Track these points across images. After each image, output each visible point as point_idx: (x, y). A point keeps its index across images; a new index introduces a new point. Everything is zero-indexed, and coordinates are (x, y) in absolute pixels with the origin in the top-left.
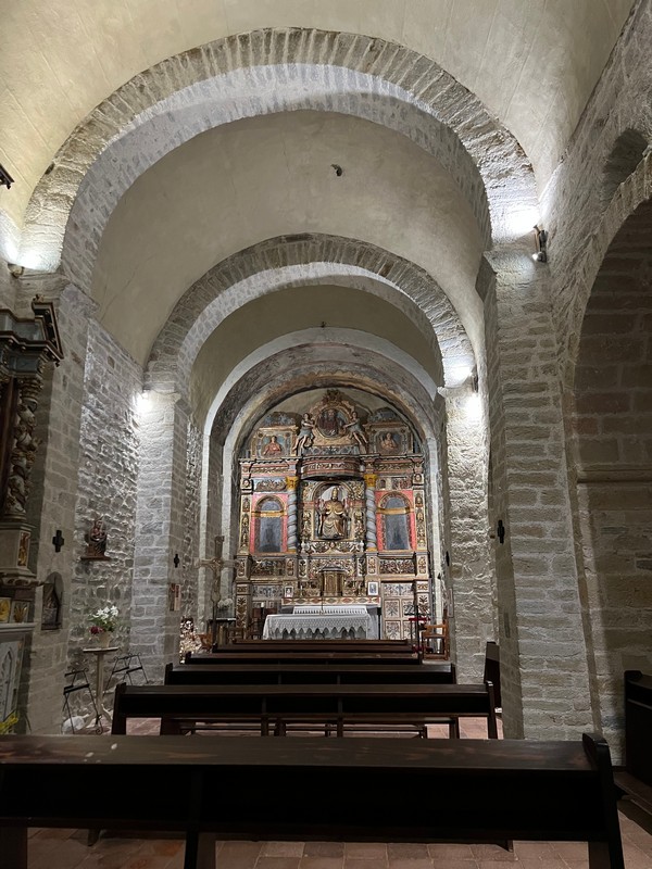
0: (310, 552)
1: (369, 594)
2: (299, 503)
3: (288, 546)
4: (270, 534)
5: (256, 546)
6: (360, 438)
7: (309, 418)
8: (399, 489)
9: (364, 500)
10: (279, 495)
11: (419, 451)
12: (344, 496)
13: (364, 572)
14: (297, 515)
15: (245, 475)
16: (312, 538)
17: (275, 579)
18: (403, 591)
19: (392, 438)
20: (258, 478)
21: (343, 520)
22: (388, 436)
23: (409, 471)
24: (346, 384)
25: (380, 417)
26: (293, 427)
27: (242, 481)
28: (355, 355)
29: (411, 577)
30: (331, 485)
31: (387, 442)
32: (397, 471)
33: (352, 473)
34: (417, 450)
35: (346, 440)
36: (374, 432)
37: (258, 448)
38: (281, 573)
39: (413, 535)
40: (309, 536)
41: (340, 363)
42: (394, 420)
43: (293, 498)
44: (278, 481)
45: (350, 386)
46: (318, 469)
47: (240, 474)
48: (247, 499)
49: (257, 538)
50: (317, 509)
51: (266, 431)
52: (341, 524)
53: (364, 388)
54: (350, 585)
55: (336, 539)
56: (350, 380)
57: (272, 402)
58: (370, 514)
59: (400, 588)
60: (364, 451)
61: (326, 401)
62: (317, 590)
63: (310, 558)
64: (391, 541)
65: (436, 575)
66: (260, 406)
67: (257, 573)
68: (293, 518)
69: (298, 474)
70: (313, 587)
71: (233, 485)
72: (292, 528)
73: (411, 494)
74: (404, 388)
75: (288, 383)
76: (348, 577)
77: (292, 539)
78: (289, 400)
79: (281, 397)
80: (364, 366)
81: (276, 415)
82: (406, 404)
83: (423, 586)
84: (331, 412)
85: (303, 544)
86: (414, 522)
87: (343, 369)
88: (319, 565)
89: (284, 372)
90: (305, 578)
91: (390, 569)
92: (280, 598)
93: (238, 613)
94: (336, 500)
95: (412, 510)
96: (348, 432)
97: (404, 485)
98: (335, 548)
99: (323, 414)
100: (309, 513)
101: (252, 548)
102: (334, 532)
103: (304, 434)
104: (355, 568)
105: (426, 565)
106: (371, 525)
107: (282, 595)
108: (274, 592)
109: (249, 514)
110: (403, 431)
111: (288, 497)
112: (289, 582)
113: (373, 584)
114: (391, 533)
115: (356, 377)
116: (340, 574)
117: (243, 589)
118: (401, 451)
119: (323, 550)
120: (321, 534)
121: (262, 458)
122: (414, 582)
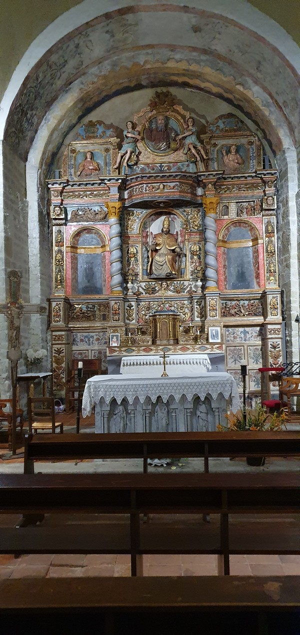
0: (137, 294)
1: (211, 340)
2: (123, 236)
3: (111, 287)
4: (90, 274)
5: (75, 288)
6: (198, 152)
7: (134, 128)
8: (245, 217)
9: (202, 231)
10: (99, 226)
11: (271, 167)
12: (177, 227)
13: (203, 315)
14: (121, 249)
15: (56, 200)
16: (140, 278)
17: (98, 324)
18: (248, 336)
19: (237, 151)
20: (72, 205)
21: (177, 255)
22: (233, 149)
23: (259, 193)
24: (180, 80)
25: (222, 126)
26: (114, 140)
27: (52, 208)
29: (260, 320)
30: (159, 214)
31: (231, 157)
32: (243, 193)
33: (188, 197)
34: (266, 164)
35: (180, 155)
36: (215, 145)
37: (70, 167)
38: (105, 318)
39: (261, 271)
40: (137, 275)
41: (173, 48)
42: (239, 129)
43: (116, 229)
44: (97, 208)
45: (185, 85)
46: (144, 192)
47: (49, 203)
48: (59, 232)
49: (75, 279)
50: (145, 244)
51: (80, 145)
52: (174, 261)
53: (203, 85)
54: (187, 331)
55: (169, 278)
56: (187, 73)
57: (87, 106)
58: (210, 247)
59: (245, 333)
61: (154, 105)
62: (149, 338)
63: (138, 301)
64: (233, 280)
65: (294, 318)
66: (70, 110)
67: (77, 319)
68: (116, 254)
69: (121, 199)
70: (144, 333)
71: (40, 213)
72: (117, 266)
73: (260, 222)
74: (256, 82)
75: (105, 77)
76: (183, 321)
77: (117, 279)
78: (107, 105)
79: (96, 99)
80: (205, 52)
81: (91, 124)
82: (258, 103)
83: (275, 330)
84: (161, 120)
85: (130, 285)
86: (262, 256)
87: (178, 56)
88: (149, 308)
89: (99, 62)
90: (133, 324)
91: (233, 311)
92: (104, 347)
93: (54, 365)
94: (168, 232)
95: (260, 241)
96: (182, 146)
97: (252, 211)
98: (167, 289)
99: (151, 122)
100: (136, 248)
101: (69, 290)
102: (165, 270)
103: (127, 148)
104: (192, 310)
105: (279, 306)
106: (211, 260)
107: (107, 343)
108: (98, 339)
109: (64, 249)
110: (251, 143)
111: (110, 229)
112: (115, 329)
113: (214, 331)
114: (234, 270)
115: (194, 67)
116: (175, 318)
117: (59, 338)
118: (248, 168)
119: (154, 291)
120: (151, 273)
121: (76, 179)
122: (263, 326)
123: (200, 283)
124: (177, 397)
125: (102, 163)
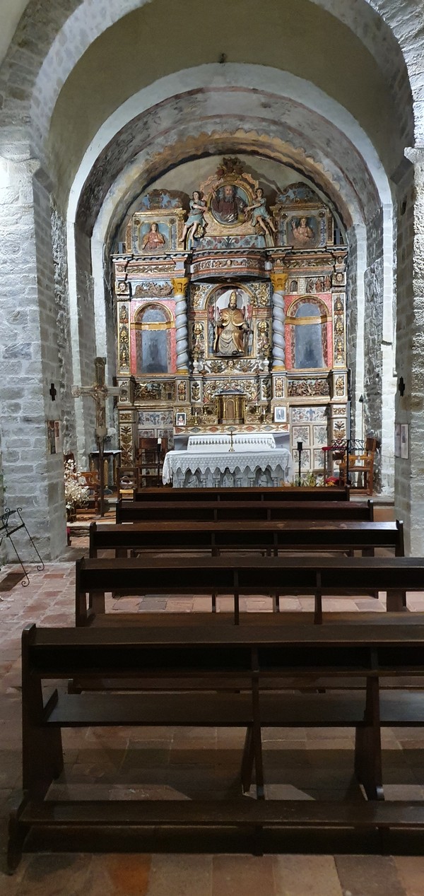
0: (203, 372)
1: (276, 420)
2: (189, 312)
3: (177, 366)
4: (154, 351)
5: (139, 366)
6: (267, 224)
7: (200, 198)
8: (314, 293)
9: (270, 307)
10: (165, 303)
11: (342, 242)
12: (245, 302)
13: (270, 395)
14: (187, 327)
15: (120, 275)
16: (206, 356)
17: (163, 403)
18: (314, 416)
19: (307, 224)
20: (137, 280)
21: (244, 332)
22: (303, 221)
23: (328, 268)
24: (249, 148)
25: (292, 196)
26: (180, 211)
27: (116, 283)
28: (265, 106)
29: (326, 399)
30: (228, 288)
31: (301, 230)
32: (313, 268)
33: (256, 273)
34: (339, 240)
35: (248, 228)
36: (285, 217)
37: (135, 239)
38: (170, 397)
39: (329, 350)
40: (202, 353)
41: (242, 118)
42: (310, 200)
43: (182, 306)
44: (162, 283)
45: (254, 153)
46: (212, 267)
47: (113, 275)
48: (124, 307)
49: (139, 357)
50: (211, 320)
51: (143, 216)
52: (241, 338)
53: (273, 155)
54: (253, 410)
55: (235, 356)
56: (255, 143)
57: (152, 176)
58: (278, 325)
59: (312, 412)
60: (270, 241)
61: (221, 173)
62: (215, 418)
63: (204, 379)
64: (301, 358)
65: (358, 398)
66: (135, 182)
67: (142, 398)
68: (182, 332)
69: (188, 274)
70: (209, 413)
71: (106, 289)
72: (182, 344)
73: (329, 298)
74: (327, 155)
75: (172, 148)
76: (250, 401)
77: (183, 357)
78: (172, 173)
79: (162, 169)
80: (275, 123)
81: (156, 194)
82: (329, 176)
83: (340, 411)
84: (228, 191)
85: (195, 363)
86: (331, 334)
87: (247, 126)
88: (214, 387)
89: (166, 131)
90: (199, 403)
91: (299, 391)
92: (171, 426)
93: (122, 443)
94: (235, 308)
95: (329, 319)
96: (250, 217)
97: (322, 286)
98: (233, 367)
99: (218, 192)
100: (202, 325)
101: (134, 368)
102: (232, 348)
103: (194, 220)
104: (259, 389)
105: (345, 386)
106: (278, 339)
107: (173, 422)
108: (163, 419)
109: (128, 326)
110: (322, 215)
111: (176, 305)
112: (181, 408)
113: (280, 410)
114: (302, 348)
115: (263, 138)
116: (241, 398)
117: (126, 416)
118: (318, 242)
119: (220, 370)
120: (217, 351)
121: (141, 252)
122: (329, 406)
123: (267, 362)
124: (242, 469)
125: (167, 236)
